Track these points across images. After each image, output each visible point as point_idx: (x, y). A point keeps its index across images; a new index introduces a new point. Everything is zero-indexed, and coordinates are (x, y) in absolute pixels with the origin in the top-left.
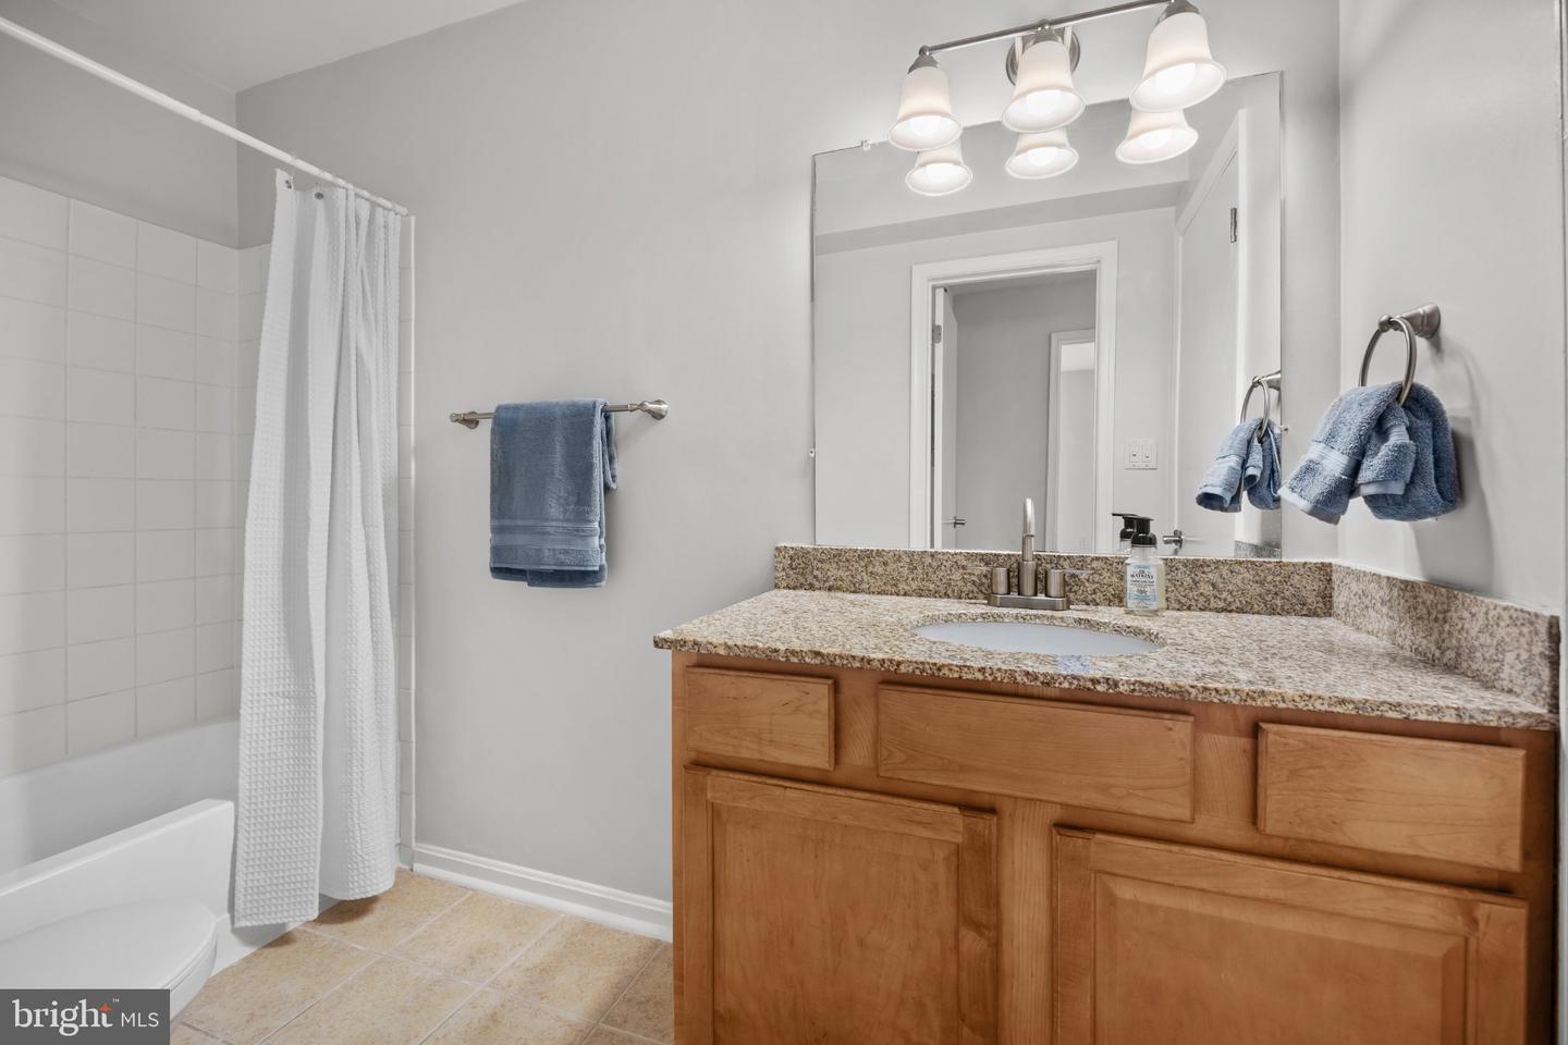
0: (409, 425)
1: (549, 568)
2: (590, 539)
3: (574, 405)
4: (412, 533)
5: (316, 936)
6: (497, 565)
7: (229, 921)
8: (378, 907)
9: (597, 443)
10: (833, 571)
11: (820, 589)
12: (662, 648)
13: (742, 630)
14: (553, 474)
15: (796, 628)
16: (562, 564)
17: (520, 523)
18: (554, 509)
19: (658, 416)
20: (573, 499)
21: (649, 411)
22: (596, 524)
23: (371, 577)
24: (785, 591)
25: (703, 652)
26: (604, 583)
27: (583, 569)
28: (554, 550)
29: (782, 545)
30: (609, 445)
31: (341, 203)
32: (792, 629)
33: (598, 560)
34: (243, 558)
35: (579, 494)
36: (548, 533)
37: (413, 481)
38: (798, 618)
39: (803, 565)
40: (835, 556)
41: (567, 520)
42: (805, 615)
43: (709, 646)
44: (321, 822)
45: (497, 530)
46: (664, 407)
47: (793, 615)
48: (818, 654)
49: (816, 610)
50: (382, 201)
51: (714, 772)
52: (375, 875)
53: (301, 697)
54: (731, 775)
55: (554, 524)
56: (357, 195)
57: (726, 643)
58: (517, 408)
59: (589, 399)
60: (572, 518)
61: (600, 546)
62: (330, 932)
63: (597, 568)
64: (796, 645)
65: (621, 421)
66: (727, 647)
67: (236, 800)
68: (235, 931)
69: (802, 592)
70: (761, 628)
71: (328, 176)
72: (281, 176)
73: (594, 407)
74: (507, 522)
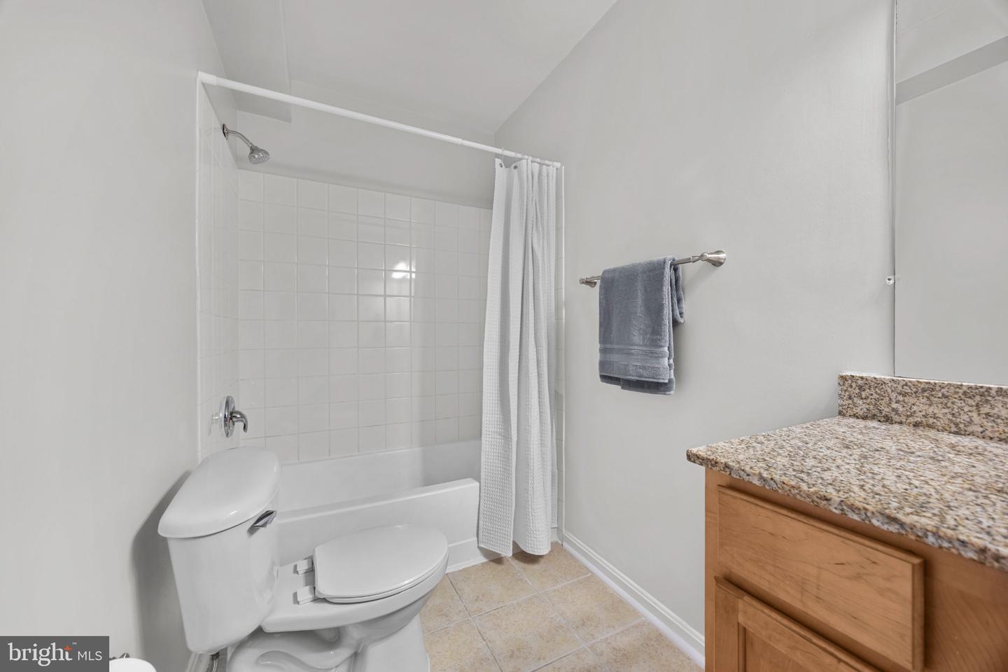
0: (562, 288)
1: (633, 378)
2: (661, 360)
3: (651, 263)
4: (563, 351)
5: (512, 566)
6: (602, 374)
7: (476, 542)
8: (542, 561)
9: (667, 289)
10: (920, 407)
11: (901, 423)
12: (695, 462)
13: (785, 461)
14: (636, 313)
15: (860, 471)
16: (641, 376)
17: (616, 346)
18: (637, 338)
19: (717, 263)
20: (649, 330)
21: (709, 260)
22: (666, 349)
23: (539, 375)
24: (852, 420)
25: (734, 476)
26: (672, 392)
27: (656, 381)
28: (637, 366)
29: (849, 373)
30: (677, 290)
31: (524, 168)
32: (854, 472)
33: (667, 375)
34: (483, 361)
35: (653, 327)
36: (633, 354)
37: (564, 320)
38: (865, 457)
39: (875, 396)
40: (924, 390)
41: (646, 346)
42: (877, 455)
43: (742, 473)
44: (514, 504)
45: (603, 351)
46: (722, 256)
47: (857, 452)
48: (893, 520)
49: (893, 450)
50: (547, 162)
51: (747, 598)
52: (540, 546)
53: (506, 436)
54: (767, 611)
55: (636, 347)
56: (532, 162)
57: (760, 474)
58: (614, 270)
59: (661, 258)
60: (648, 344)
61: (669, 365)
62: (518, 565)
63: (667, 381)
64: (858, 497)
65: (687, 271)
66: (761, 477)
67: (480, 482)
68: (479, 548)
69: (874, 424)
70: (810, 462)
71: (519, 156)
72: (498, 161)
73: (665, 262)
74: (608, 346)
